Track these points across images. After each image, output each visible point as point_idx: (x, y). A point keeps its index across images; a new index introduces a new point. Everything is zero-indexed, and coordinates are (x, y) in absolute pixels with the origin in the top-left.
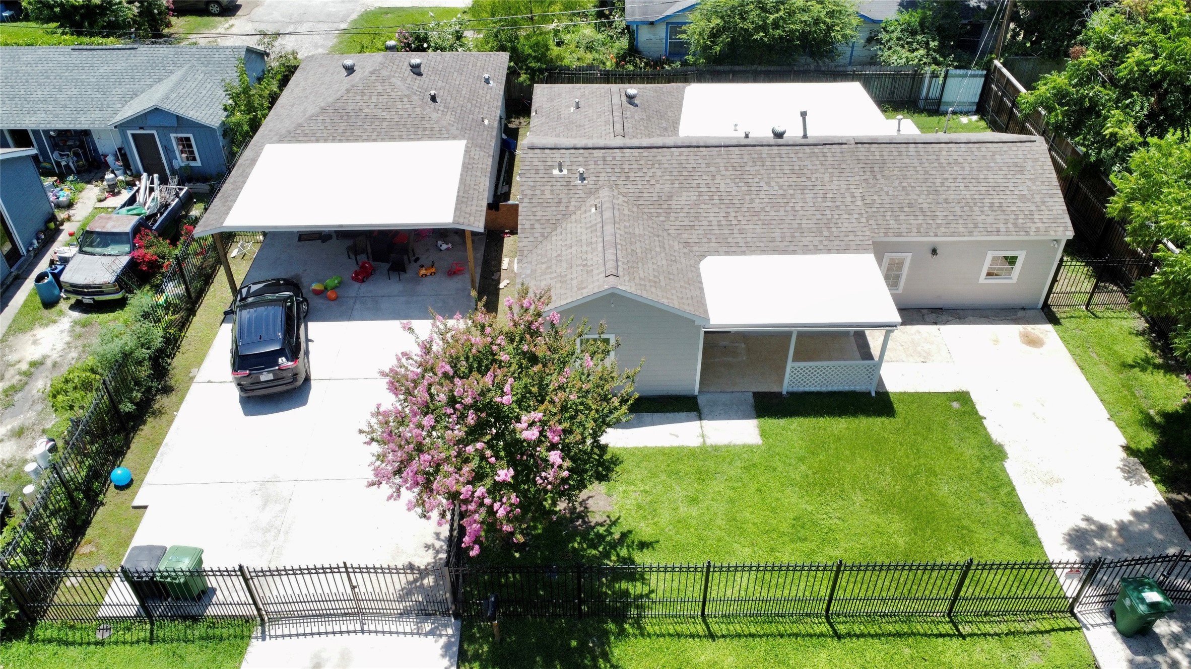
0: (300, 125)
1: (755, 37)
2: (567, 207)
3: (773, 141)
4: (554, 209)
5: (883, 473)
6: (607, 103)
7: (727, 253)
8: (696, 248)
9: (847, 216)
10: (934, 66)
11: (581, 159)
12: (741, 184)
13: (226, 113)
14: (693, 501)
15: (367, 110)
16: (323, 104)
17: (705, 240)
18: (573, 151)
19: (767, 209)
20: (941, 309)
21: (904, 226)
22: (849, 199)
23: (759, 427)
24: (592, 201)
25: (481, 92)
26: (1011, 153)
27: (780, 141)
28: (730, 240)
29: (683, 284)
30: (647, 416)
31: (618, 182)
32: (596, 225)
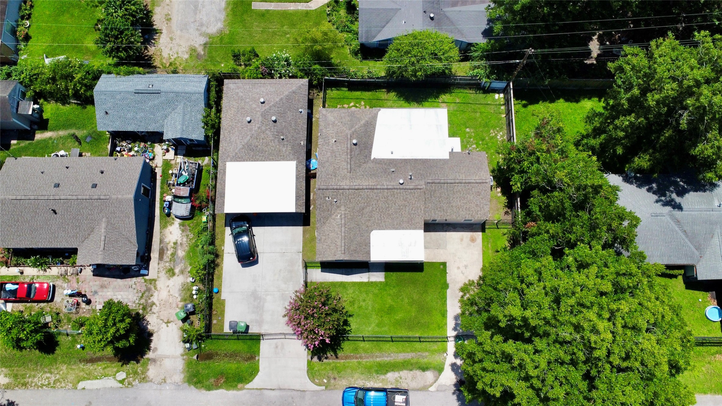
2: (331, 212)
3: (399, 187)
4: (327, 213)
5: (415, 292)
7: (379, 229)
8: (370, 228)
9: (418, 217)
11: (335, 193)
12: (386, 204)
15: (259, 147)
17: (373, 225)
18: (333, 190)
19: (393, 214)
22: (420, 210)
23: (385, 275)
24: (339, 211)
25: (299, 121)
26: (478, 187)
28: (381, 225)
29: (364, 247)
30: (354, 270)
31: (347, 203)
32: (339, 224)
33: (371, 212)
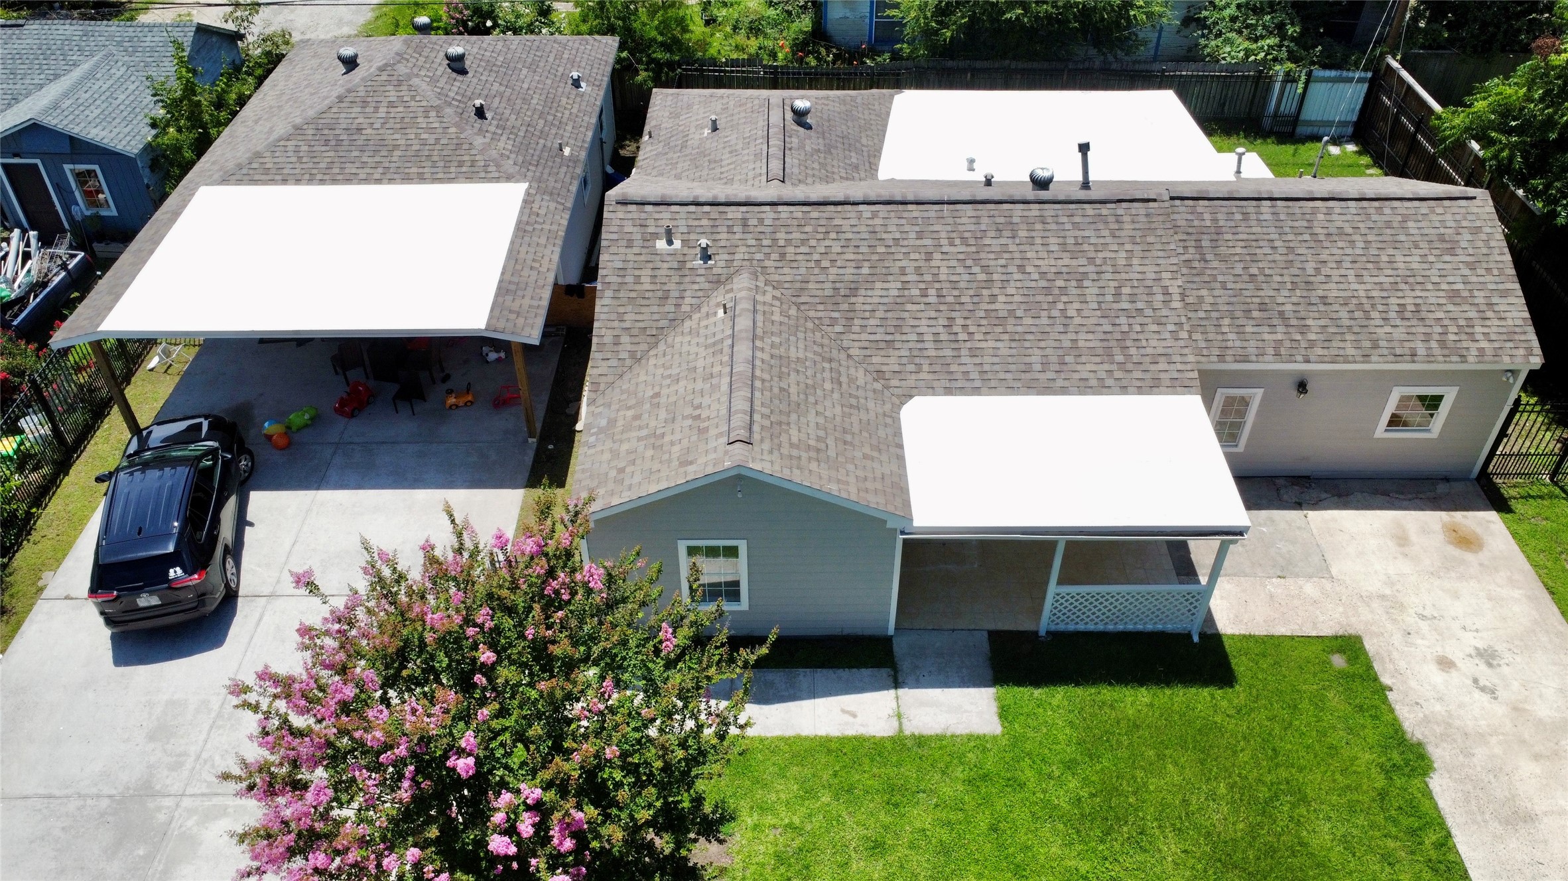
0: (258, 155)
1: (1008, 16)
2: (678, 306)
3: (1030, 193)
4: (655, 309)
5: (1212, 796)
6: (762, 123)
7: (949, 391)
8: (894, 383)
9: (1155, 328)
10: (1290, 65)
11: (704, 222)
12: (976, 269)
13: (154, 132)
14: (877, 847)
15: (369, 131)
16: (298, 121)
17: (911, 368)
18: (692, 208)
19: (1019, 313)
20: (1308, 477)
21: (1252, 343)
22: (1160, 297)
23: (998, 699)
24: (719, 296)
25: (564, 100)
26: (1434, 217)
27: (1043, 195)
28: (953, 368)
29: (867, 450)
30: (804, 676)
31: (767, 263)
32: (722, 341)
33: (899, 304)
